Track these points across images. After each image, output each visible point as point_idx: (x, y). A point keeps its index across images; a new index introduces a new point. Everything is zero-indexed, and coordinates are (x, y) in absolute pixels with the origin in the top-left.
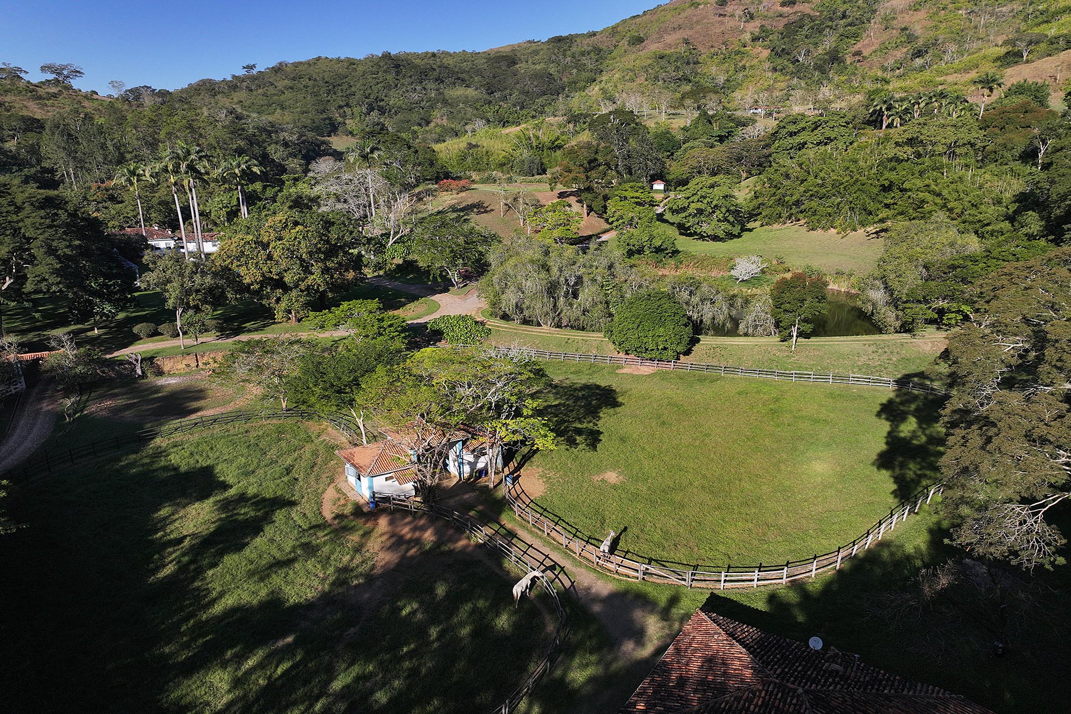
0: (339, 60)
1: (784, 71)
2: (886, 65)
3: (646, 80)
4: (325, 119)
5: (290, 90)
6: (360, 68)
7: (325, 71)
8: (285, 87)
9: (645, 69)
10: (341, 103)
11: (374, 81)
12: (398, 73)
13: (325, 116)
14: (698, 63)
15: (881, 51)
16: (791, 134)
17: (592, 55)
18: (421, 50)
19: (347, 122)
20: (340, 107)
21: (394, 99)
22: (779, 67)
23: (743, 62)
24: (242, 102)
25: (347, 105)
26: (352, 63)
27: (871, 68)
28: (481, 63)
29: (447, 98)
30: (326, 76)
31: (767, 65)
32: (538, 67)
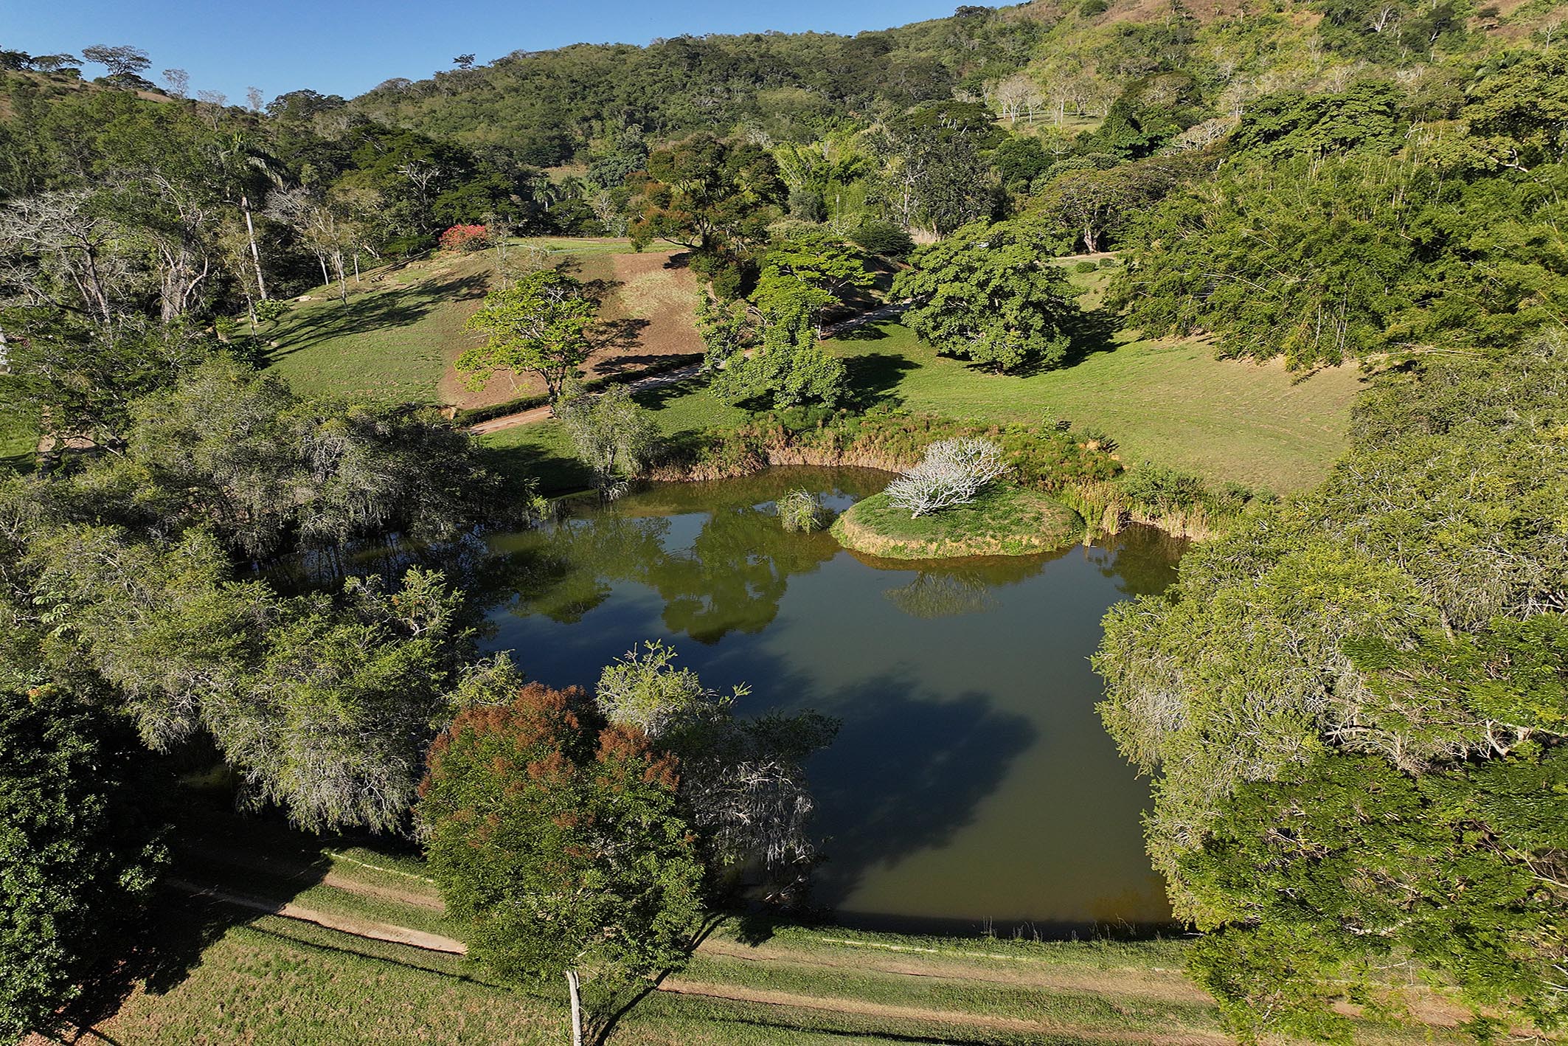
0: (605, 48)
1: (1343, 49)
2: (1543, 31)
3: (1098, 72)
4: (554, 138)
5: (513, 94)
6: (633, 59)
7: (575, 65)
8: (506, 89)
9: (1098, 53)
10: (588, 114)
11: (649, 79)
12: (691, 67)
13: (555, 132)
14: (1192, 41)
15: (1536, 8)
16: (1270, 136)
17: (1018, 34)
18: (739, 33)
19: (591, 142)
20: (586, 119)
21: (675, 107)
22: (1336, 43)
23: (1273, 38)
24: (435, 112)
25: (598, 116)
26: (621, 51)
27: (1512, 39)
28: (832, 50)
29: (761, 105)
30: (575, 72)
31: (1315, 40)
32: (923, 55)
